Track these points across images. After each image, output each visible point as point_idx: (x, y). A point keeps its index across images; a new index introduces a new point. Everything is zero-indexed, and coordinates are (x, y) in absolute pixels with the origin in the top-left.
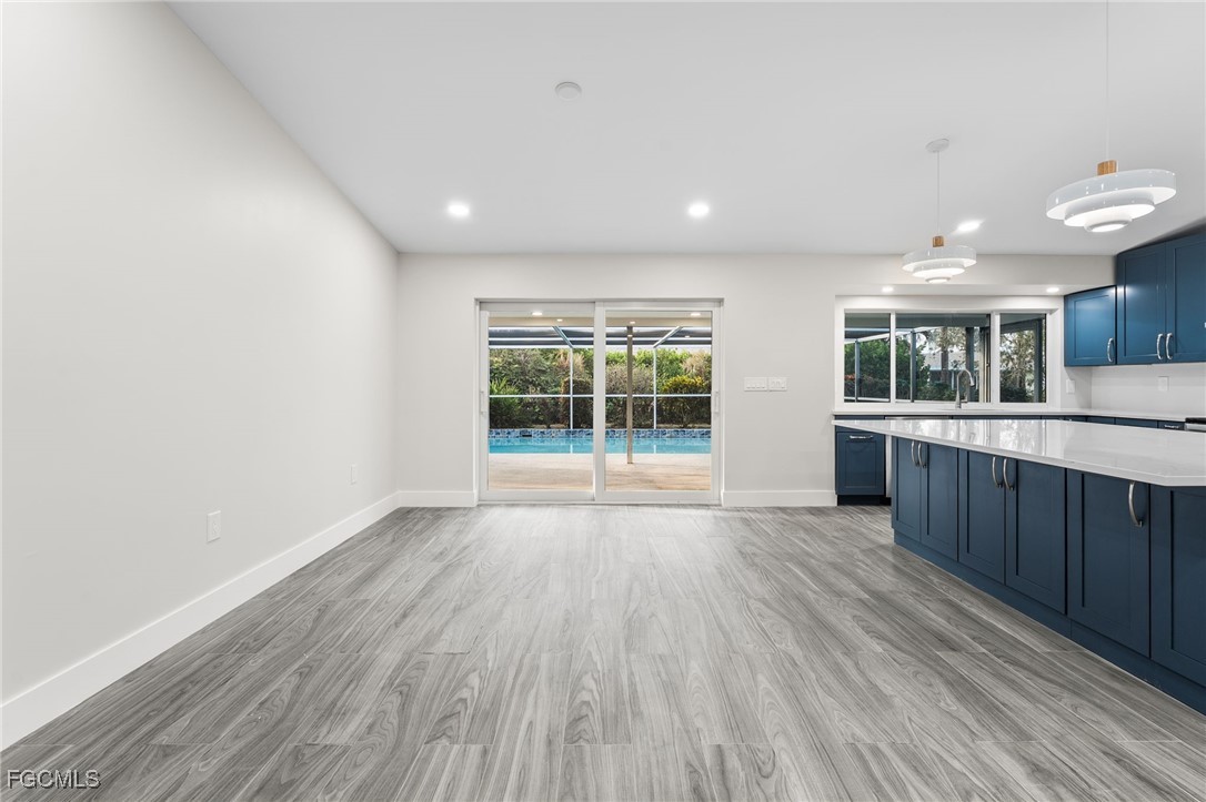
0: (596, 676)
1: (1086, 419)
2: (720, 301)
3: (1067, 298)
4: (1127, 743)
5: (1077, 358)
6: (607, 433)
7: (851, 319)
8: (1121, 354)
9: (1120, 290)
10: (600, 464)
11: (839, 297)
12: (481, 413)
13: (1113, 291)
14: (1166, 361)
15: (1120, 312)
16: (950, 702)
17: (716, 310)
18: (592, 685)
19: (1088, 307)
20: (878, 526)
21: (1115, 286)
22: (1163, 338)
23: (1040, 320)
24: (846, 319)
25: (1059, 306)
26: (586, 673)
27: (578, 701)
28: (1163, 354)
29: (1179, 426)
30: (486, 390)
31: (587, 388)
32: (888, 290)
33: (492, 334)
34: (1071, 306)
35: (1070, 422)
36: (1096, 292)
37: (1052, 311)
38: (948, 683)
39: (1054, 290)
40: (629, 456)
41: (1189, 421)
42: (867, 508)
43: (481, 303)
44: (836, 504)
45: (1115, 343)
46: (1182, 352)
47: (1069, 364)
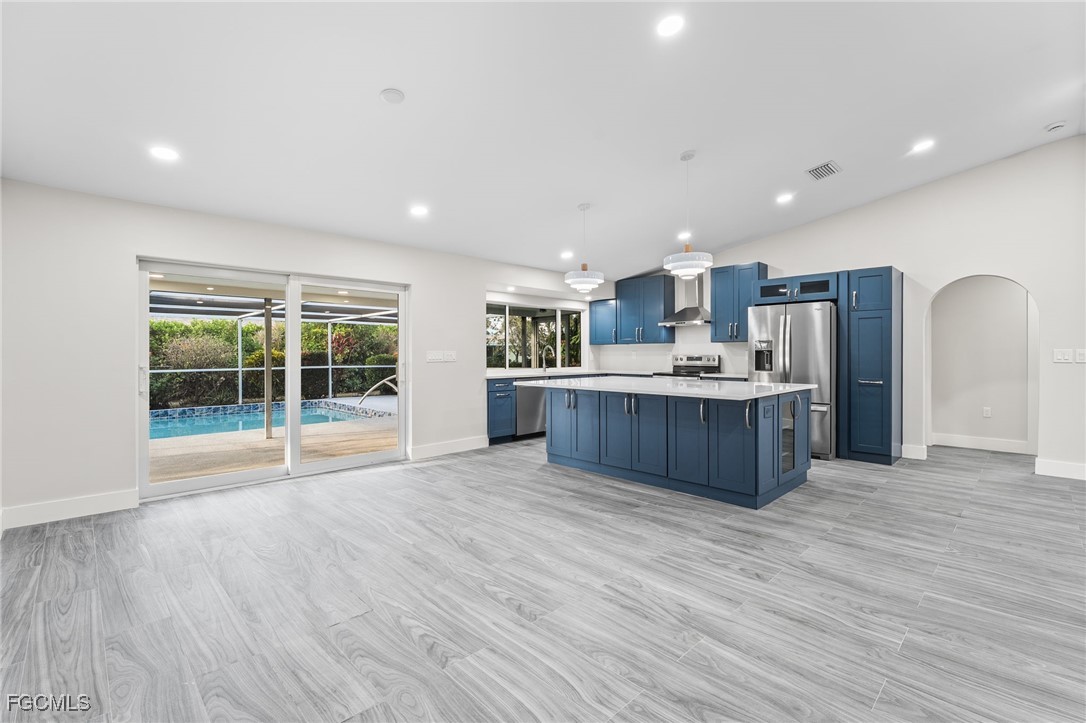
0: (410, 616)
1: (598, 375)
2: (406, 287)
3: (591, 303)
4: (723, 521)
5: (595, 341)
6: (303, 404)
8: (618, 339)
9: (618, 302)
10: (296, 437)
12: (140, 393)
13: (615, 302)
14: (639, 342)
15: (617, 314)
16: (661, 528)
17: (402, 294)
18: (413, 622)
19: (601, 310)
20: (535, 453)
21: (615, 299)
22: (639, 330)
23: (569, 315)
24: (487, 308)
25: (586, 307)
26: (399, 617)
27: (416, 638)
28: (638, 338)
29: (651, 376)
30: (146, 364)
31: (281, 361)
32: (511, 289)
33: (153, 300)
34: (593, 308)
35: (590, 378)
36: (606, 301)
37: (583, 311)
38: (652, 521)
39: (589, 298)
40: (269, 431)
41: (655, 374)
42: (508, 444)
43: (142, 261)
44: (487, 445)
45: (616, 332)
46: (646, 338)
47: (592, 343)
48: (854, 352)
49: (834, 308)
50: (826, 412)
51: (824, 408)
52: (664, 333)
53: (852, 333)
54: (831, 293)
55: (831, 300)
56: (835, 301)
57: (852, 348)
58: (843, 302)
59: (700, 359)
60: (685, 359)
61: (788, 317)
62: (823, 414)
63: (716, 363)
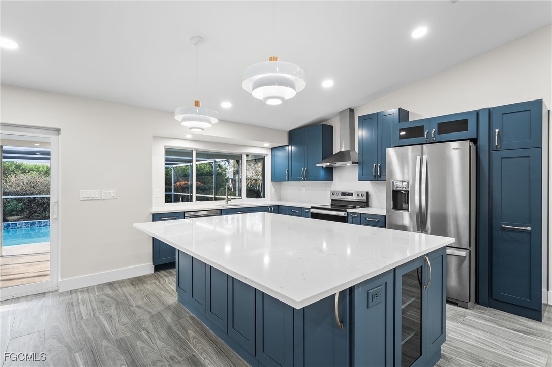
2: (58, 131)
3: (272, 149)
5: (276, 178)
7: (168, 152)
8: (291, 176)
9: (290, 147)
11: (156, 137)
13: (287, 147)
14: (304, 180)
15: (290, 157)
19: (280, 154)
21: (288, 146)
22: (304, 170)
23: (263, 159)
25: (269, 152)
28: (304, 177)
34: (274, 153)
36: (282, 147)
37: (267, 155)
39: (267, 145)
44: (153, 272)
45: (288, 171)
46: (310, 176)
47: (273, 180)
48: (496, 195)
49: (473, 147)
50: (465, 257)
51: (463, 253)
52: (322, 172)
53: (494, 174)
54: (471, 132)
55: (471, 140)
56: (475, 141)
57: (494, 189)
58: (483, 141)
59: (351, 195)
60: (340, 194)
61: (425, 157)
62: (461, 259)
63: (364, 199)
